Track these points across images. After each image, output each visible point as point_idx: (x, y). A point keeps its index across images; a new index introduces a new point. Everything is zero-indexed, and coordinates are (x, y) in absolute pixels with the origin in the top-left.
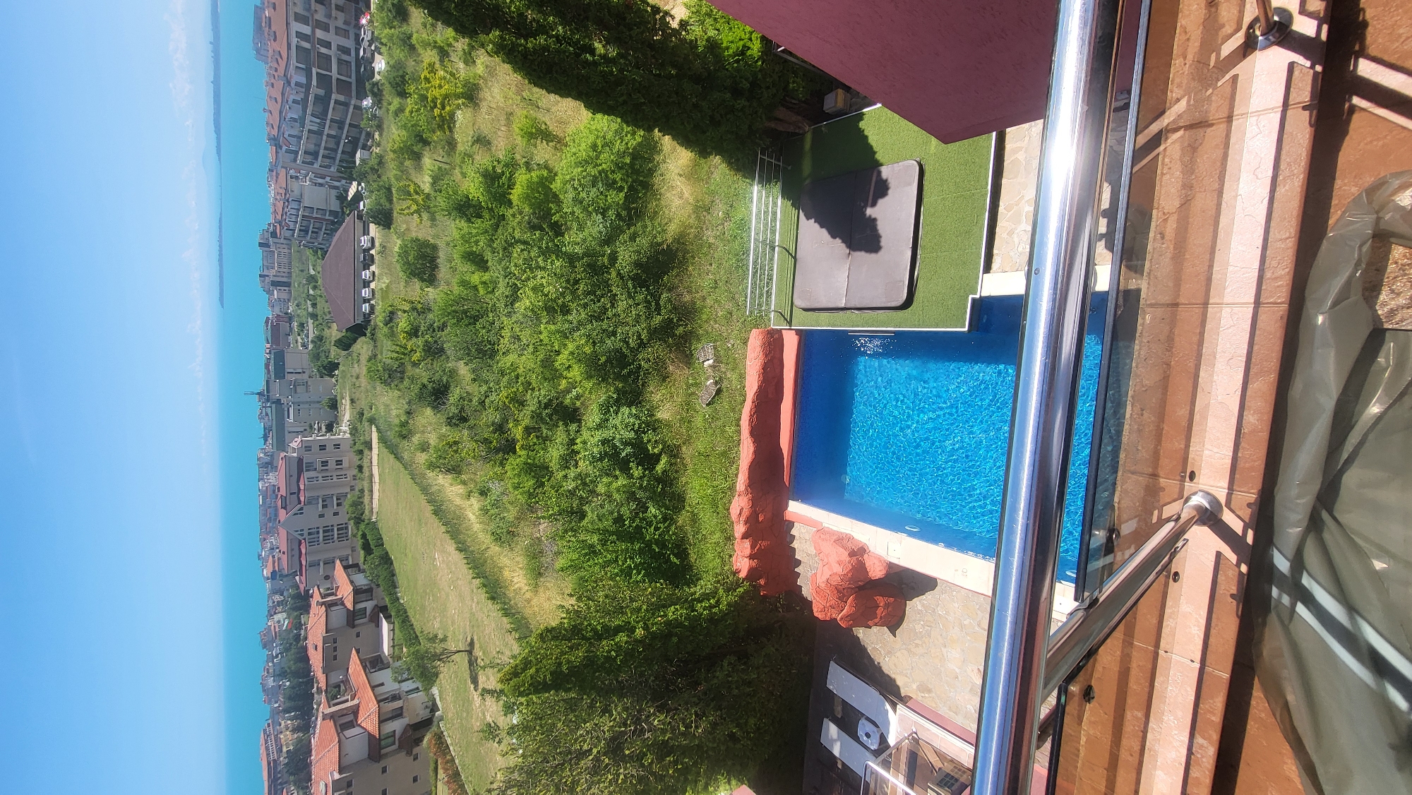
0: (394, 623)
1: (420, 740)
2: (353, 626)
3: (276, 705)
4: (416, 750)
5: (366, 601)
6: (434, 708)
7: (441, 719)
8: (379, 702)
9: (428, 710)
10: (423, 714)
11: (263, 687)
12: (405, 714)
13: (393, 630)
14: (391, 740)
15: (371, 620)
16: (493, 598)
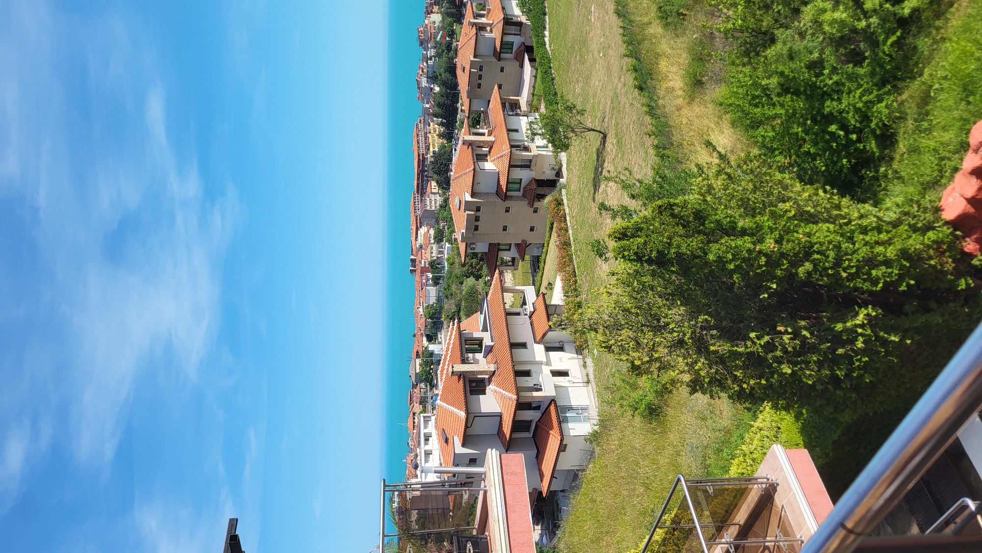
0: (537, 69)
1: (543, 196)
2: (499, 59)
3: (428, 106)
4: (537, 204)
5: (515, 35)
6: (559, 174)
7: (564, 187)
8: (512, 146)
9: (554, 172)
10: (549, 175)
11: (418, 84)
12: (532, 168)
13: (536, 77)
14: (517, 186)
15: (516, 58)
16: (641, 88)
